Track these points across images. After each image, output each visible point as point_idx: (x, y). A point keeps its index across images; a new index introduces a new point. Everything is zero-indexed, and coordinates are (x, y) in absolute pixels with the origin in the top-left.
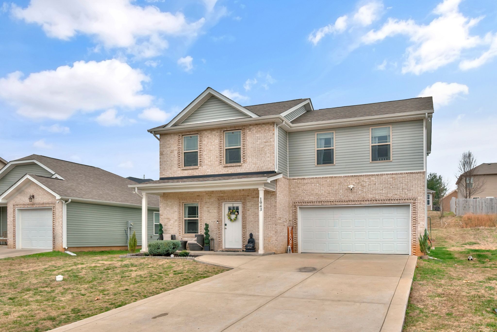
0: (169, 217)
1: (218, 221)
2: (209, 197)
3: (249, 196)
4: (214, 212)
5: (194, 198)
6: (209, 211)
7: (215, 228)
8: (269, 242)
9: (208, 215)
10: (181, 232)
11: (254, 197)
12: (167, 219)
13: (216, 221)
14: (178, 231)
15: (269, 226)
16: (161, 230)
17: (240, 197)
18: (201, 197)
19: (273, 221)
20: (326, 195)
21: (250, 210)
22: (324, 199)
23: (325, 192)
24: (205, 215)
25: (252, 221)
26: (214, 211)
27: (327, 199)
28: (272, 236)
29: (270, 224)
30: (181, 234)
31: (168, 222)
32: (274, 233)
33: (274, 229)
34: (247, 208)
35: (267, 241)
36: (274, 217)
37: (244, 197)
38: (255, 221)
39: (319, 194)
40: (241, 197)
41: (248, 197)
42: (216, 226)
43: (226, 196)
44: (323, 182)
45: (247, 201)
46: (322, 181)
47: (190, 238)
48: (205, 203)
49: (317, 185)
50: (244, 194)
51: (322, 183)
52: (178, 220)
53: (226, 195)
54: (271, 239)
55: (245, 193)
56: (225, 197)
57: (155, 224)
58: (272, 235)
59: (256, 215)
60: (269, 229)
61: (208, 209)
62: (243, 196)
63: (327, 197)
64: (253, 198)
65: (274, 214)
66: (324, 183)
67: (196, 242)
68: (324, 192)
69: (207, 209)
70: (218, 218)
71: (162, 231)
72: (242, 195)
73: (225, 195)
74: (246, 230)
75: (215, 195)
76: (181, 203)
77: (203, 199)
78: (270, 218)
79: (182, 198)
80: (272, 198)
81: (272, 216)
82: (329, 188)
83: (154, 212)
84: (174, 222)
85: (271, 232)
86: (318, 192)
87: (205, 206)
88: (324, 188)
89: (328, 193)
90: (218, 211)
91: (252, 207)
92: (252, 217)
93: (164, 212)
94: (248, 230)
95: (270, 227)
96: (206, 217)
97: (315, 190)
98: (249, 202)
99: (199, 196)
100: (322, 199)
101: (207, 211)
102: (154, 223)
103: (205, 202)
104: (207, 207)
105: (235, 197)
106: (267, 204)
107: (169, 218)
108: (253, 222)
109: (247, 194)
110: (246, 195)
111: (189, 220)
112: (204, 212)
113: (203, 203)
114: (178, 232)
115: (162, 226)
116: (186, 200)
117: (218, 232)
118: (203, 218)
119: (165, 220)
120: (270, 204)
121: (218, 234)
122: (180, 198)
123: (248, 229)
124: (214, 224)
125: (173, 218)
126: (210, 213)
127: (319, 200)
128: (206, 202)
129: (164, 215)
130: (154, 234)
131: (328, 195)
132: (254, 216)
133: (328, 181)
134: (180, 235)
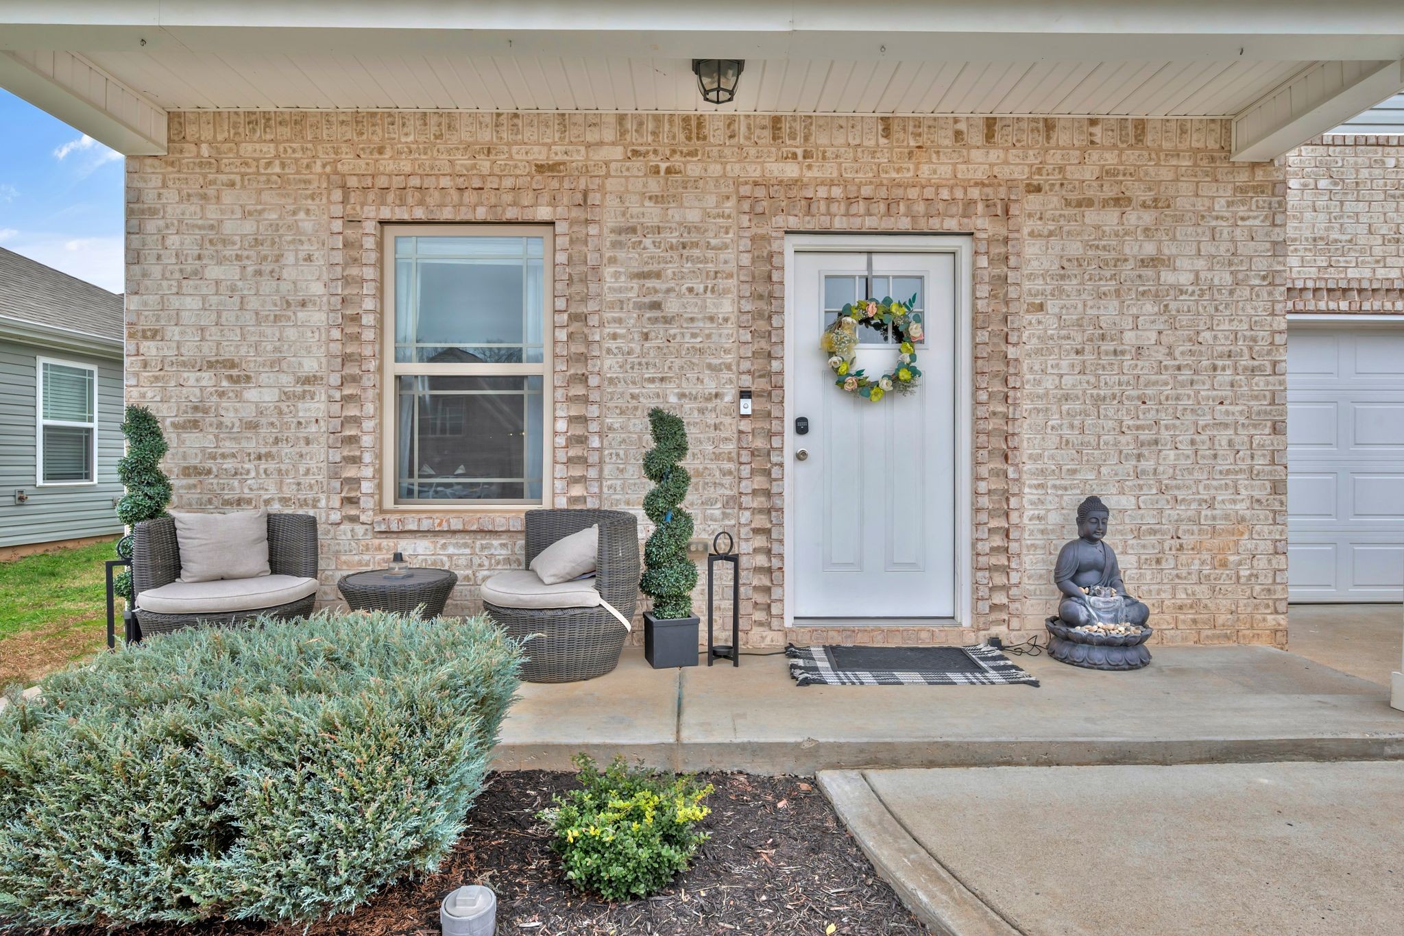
0: (228, 353)
1: (745, 394)
2: (654, 186)
3: (1038, 189)
4: (711, 319)
5: (508, 183)
6: (656, 306)
7: (717, 457)
8: (1224, 564)
9: (646, 337)
10: (367, 487)
11: (1090, 203)
12: (211, 365)
13: (730, 394)
14: (334, 476)
15: (1223, 436)
16: (152, 469)
17: (959, 194)
18: (582, 184)
19: (1256, 398)
20: (1378, 251)
21: (1052, 306)
22: (1367, 273)
23: (1370, 232)
24: (614, 337)
25: (1067, 398)
26: (711, 310)
27: (1381, 273)
28: (1243, 519)
29: (1226, 426)
30: (367, 503)
31: (221, 394)
32: (1257, 494)
33: (1260, 462)
34: (1027, 285)
35: (1206, 556)
36: (1260, 368)
37: (1002, 192)
38: (1098, 400)
39: (1336, 241)
40: (975, 193)
41: (1031, 197)
42: (729, 431)
43: (832, 183)
44: (1357, 171)
45: (1026, 231)
46: (1352, 160)
47: (460, 539)
48: (619, 231)
49: (1323, 183)
50: (996, 170)
51: (1350, 177)
52: (335, 379)
53: (831, 171)
54: (1237, 543)
55: (1006, 162)
56: (822, 192)
57: (46, 427)
58: (1248, 513)
59: (1108, 346)
60: (1223, 465)
61: (650, 283)
62: (983, 184)
63: (1382, 261)
64: (1079, 204)
65: (1262, 345)
66: (1364, 173)
67: (587, 595)
68: (1362, 229)
69: (635, 284)
70: (745, 365)
71: (161, 480)
72: (980, 175)
73: (815, 173)
74: (1011, 475)
75: (715, 169)
76: (370, 227)
77: (594, 198)
78: (1226, 376)
79: (382, 182)
80: (1242, 210)
81: (1245, 362)
82: (1397, 210)
83: (42, 360)
84: (287, 396)
85: (1235, 482)
86: (1327, 229)
87: (613, 260)
88: (1362, 206)
89: (1392, 235)
90: (747, 306)
91: (1070, 285)
92: (1064, 364)
93: (175, 302)
94: (1029, 466)
95: (1230, 443)
96: (631, 359)
97: (1308, 215)
98: (1040, 243)
99: (553, 167)
100: (1351, 273)
101: (640, 306)
102: (41, 422)
103: (622, 222)
104: (635, 267)
105: (913, 193)
106: (1201, 264)
107: (233, 365)
108: (1077, 406)
109: (1020, 173)
110: (1011, 184)
111: (436, 382)
112: (608, 315)
113: (593, 230)
114: (329, 493)
115: (157, 434)
116: (421, 203)
117: (746, 486)
118: (593, 366)
119: (191, 377)
120: (1230, 264)
121: (746, 501)
122: (352, 182)
123: (1035, 458)
124: (711, 419)
125: (276, 364)
126: (668, 321)
127: (1334, 277)
128: (633, 230)
129: (173, 332)
130: (40, 482)
131: (1392, 248)
132: (1089, 357)
133: (1391, 162)
134: (354, 519)
